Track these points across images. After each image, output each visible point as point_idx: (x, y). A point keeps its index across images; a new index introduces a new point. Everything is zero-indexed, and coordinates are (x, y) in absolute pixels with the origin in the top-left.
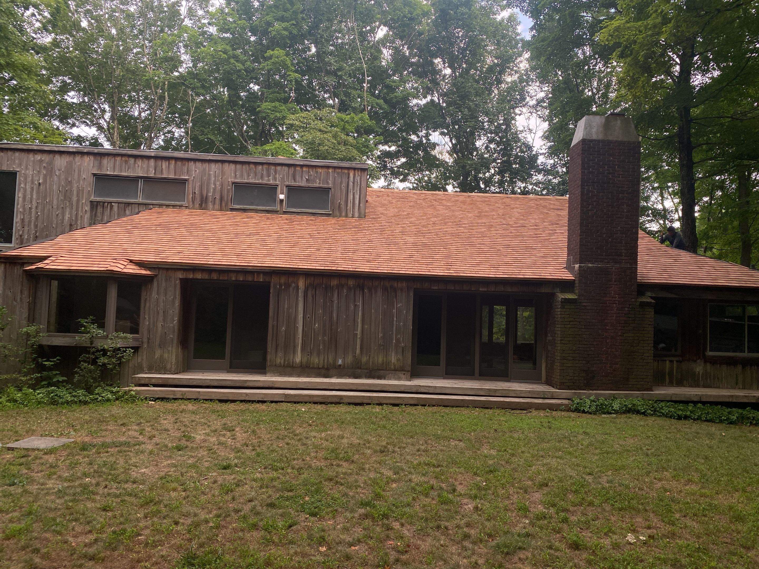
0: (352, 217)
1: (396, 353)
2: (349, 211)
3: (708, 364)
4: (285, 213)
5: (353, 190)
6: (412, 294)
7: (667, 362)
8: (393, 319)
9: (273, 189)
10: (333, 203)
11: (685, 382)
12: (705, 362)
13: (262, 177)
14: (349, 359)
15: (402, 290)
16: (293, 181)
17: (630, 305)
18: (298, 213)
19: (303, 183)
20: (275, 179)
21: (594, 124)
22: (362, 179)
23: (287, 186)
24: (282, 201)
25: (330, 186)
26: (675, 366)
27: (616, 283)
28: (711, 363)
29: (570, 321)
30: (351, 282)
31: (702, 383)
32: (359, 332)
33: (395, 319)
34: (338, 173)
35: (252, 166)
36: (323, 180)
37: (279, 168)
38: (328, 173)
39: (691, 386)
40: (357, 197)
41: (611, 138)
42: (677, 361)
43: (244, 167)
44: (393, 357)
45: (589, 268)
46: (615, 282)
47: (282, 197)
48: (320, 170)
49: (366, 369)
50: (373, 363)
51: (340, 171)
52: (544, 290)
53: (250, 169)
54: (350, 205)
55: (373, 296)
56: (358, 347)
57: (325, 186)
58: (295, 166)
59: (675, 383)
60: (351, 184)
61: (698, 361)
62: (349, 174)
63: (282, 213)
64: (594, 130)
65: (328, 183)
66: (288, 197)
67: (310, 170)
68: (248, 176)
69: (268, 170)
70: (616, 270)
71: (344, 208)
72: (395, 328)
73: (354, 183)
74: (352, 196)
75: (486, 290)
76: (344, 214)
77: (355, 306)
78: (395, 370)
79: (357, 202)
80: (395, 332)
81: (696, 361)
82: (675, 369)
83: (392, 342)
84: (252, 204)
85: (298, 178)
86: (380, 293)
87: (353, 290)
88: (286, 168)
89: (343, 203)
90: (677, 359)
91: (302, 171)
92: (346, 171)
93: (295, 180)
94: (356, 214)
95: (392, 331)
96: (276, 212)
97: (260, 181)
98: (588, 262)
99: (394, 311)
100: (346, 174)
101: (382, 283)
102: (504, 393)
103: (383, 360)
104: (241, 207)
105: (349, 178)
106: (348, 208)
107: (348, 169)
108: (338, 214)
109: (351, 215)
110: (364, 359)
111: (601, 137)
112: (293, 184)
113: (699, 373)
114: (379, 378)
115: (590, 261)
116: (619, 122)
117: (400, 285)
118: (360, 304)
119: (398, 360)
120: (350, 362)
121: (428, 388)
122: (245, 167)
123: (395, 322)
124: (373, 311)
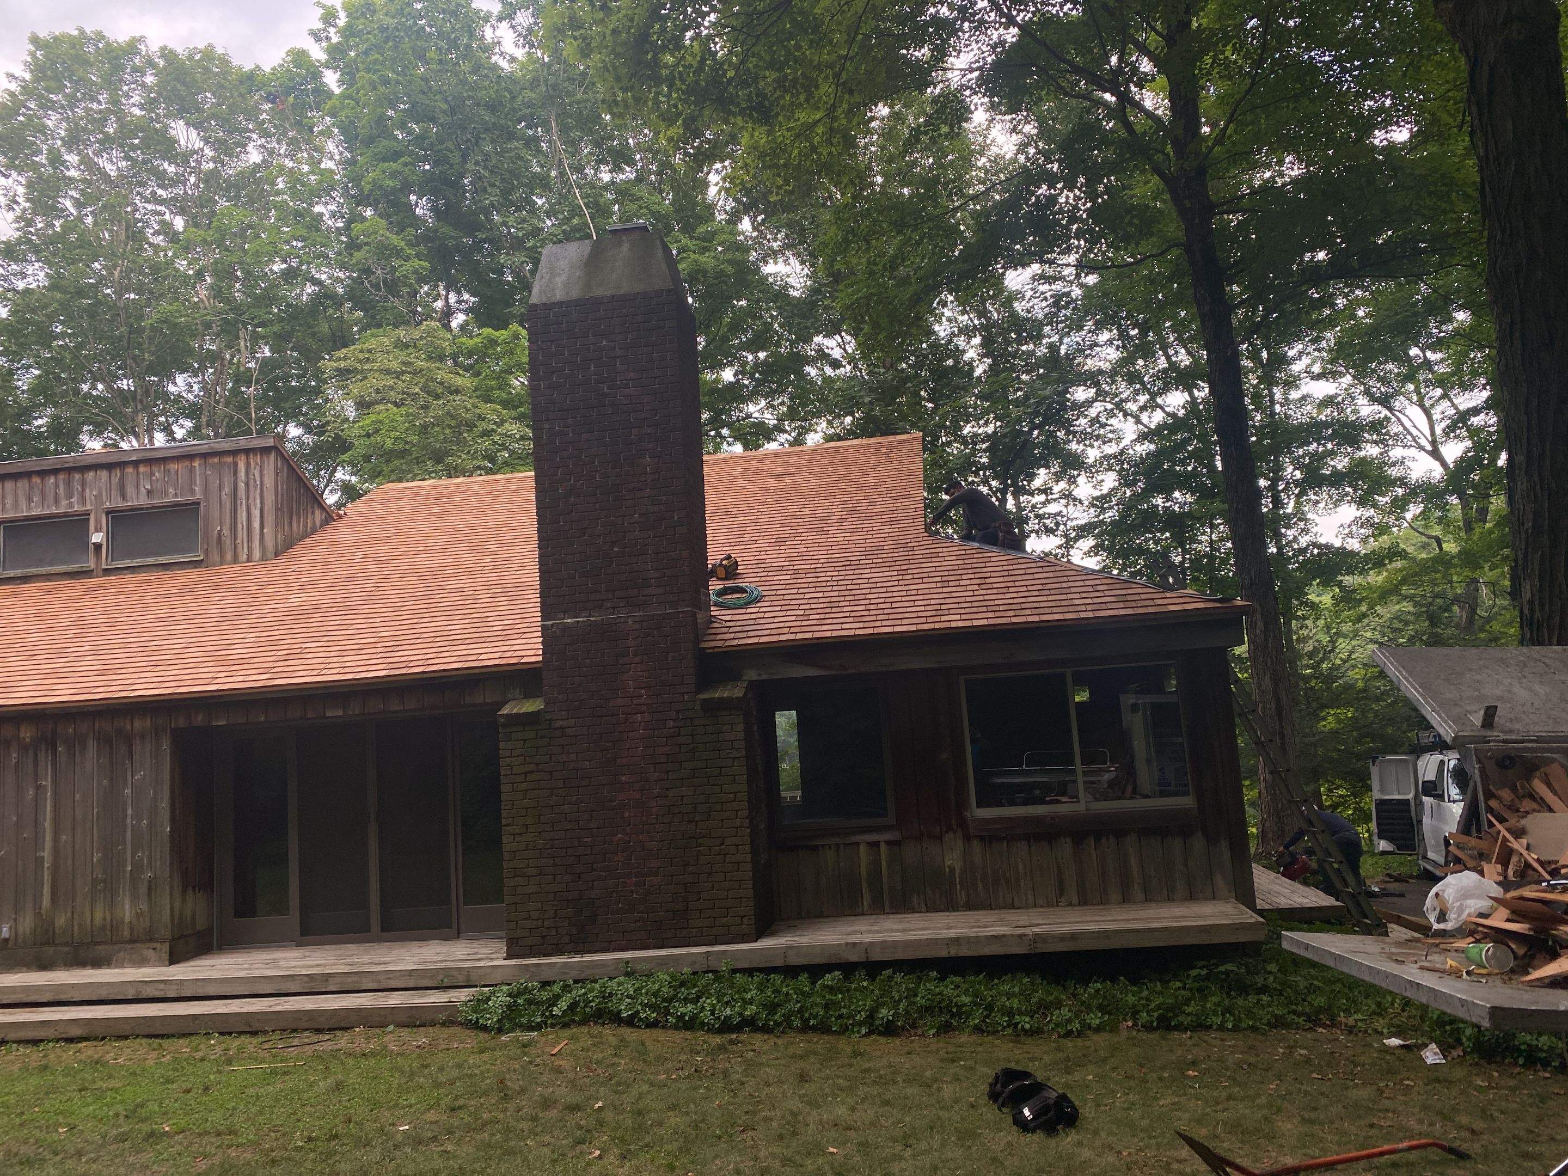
0: (248, 561)
1: (135, 898)
2: (240, 547)
3: (976, 843)
4: (107, 572)
5: (248, 498)
6: (166, 745)
7: (863, 849)
8: (125, 811)
9: (80, 523)
10: (206, 536)
11: (915, 899)
12: (967, 838)
13: (57, 501)
14: (27, 923)
15: (143, 737)
16: (119, 499)
17: (678, 712)
18: (132, 569)
19: (142, 501)
20: (83, 501)
21: (563, 264)
22: (265, 472)
23: (107, 513)
24: (98, 547)
25: (198, 496)
26: (883, 855)
27: (637, 660)
28: (982, 838)
29: (526, 774)
30: (27, 733)
31: (962, 898)
32: (47, 854)
33: (129, 812)
34: (212, 466)
35: (36, 480)
36: (182, 488)
37: (90, 475)
38: (192, 470)
39: (932, 908)
40: (256, 513)
41: (599, 292)
42: (888, 843)
43: (20, 484)
44: (127, 907)
45: (565, 628)
46: (635, 656)
47: (97, 538)
48: (174, 466)
49: (66, 944)
50: (80, 926)
51: (216, 460)
52: (480, 698)
53: (31, 488)
54: (242, 534)
55: (78, 759)
56: (47, 890)
57: (189, 498)
58: (122, 465)
59: (887, 902)
60: (242, 486)
61: (949, 837)
62: (235, 464)
63: (100, 573)
64: (559, 280)
65: (193, 492)
66: (112, 536)
67: (155, 469)
68: (30, 500)
69: (68, 484)
70: (637, 626)
71: (228, 542)
72: (129, 834)
73: (247, 484)
74: (244, 514)
75: (340, 713)
76: (229, 556)
77: (38, 787)
78: (133, 941)
79: (256, 524)
80: (129, 847)
81: (940, 838)
82: (884, 864)
83: (124, 871)
84: (40, 563)
85: (130, 490)
86: (91, 749)
87: (31, 753)
88: (104, 474)
89: (226, 532)
90: (887, 836)
91: (138, 474)
92: (230, 460)
93: (124, 497)
94: (257, 554)
95: (124, 843)
96: (88, 573)
97: (54, 510)
98: (564, 612)
99: (128, 791)
100: (229, 464)
101: (97, 725)
102: (349, 983)
103: (105, 919)
104: (18, 572)
105: (236, 473)
106: (239, 541)
107: (234, 453)
108: (217, 558)
109: (245, 557)
110: (61, 921)
111: (575, 293)
112: (118, 503)
113: (952, 870)
114: (97, 963)
115: (567, 612)
116: (625, 247)
117: (138, 724)
118: (47, 782)
119: (139, 915)
120: (28, 931)
121: (162, 986)
122: (23, 484)
123: (129, 820)
124: (77, 797)
